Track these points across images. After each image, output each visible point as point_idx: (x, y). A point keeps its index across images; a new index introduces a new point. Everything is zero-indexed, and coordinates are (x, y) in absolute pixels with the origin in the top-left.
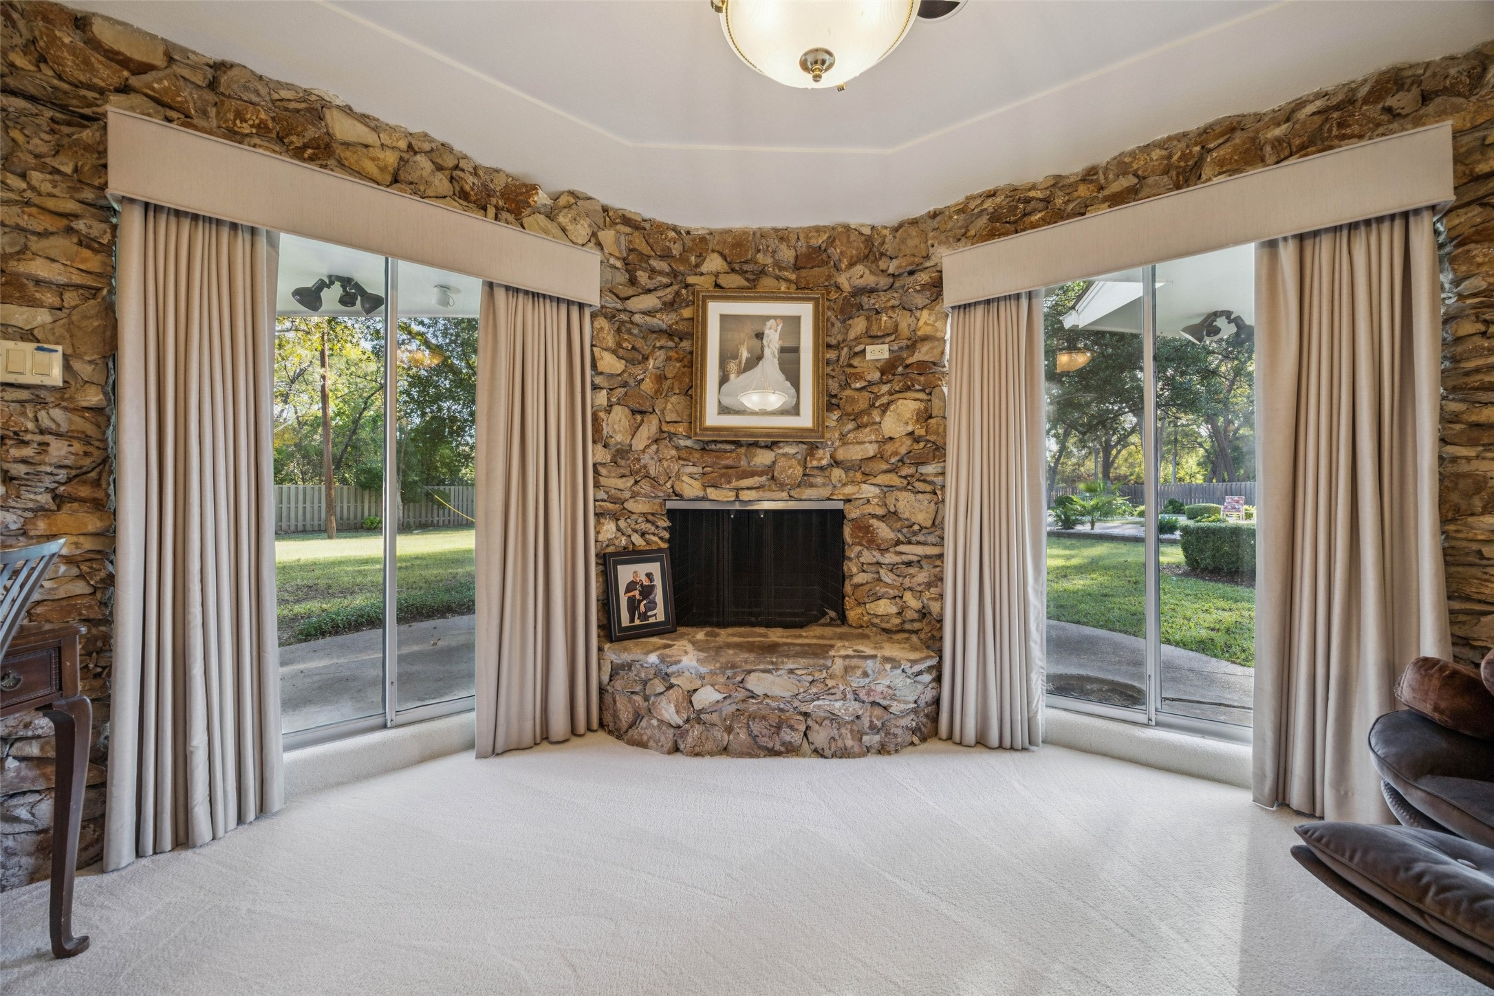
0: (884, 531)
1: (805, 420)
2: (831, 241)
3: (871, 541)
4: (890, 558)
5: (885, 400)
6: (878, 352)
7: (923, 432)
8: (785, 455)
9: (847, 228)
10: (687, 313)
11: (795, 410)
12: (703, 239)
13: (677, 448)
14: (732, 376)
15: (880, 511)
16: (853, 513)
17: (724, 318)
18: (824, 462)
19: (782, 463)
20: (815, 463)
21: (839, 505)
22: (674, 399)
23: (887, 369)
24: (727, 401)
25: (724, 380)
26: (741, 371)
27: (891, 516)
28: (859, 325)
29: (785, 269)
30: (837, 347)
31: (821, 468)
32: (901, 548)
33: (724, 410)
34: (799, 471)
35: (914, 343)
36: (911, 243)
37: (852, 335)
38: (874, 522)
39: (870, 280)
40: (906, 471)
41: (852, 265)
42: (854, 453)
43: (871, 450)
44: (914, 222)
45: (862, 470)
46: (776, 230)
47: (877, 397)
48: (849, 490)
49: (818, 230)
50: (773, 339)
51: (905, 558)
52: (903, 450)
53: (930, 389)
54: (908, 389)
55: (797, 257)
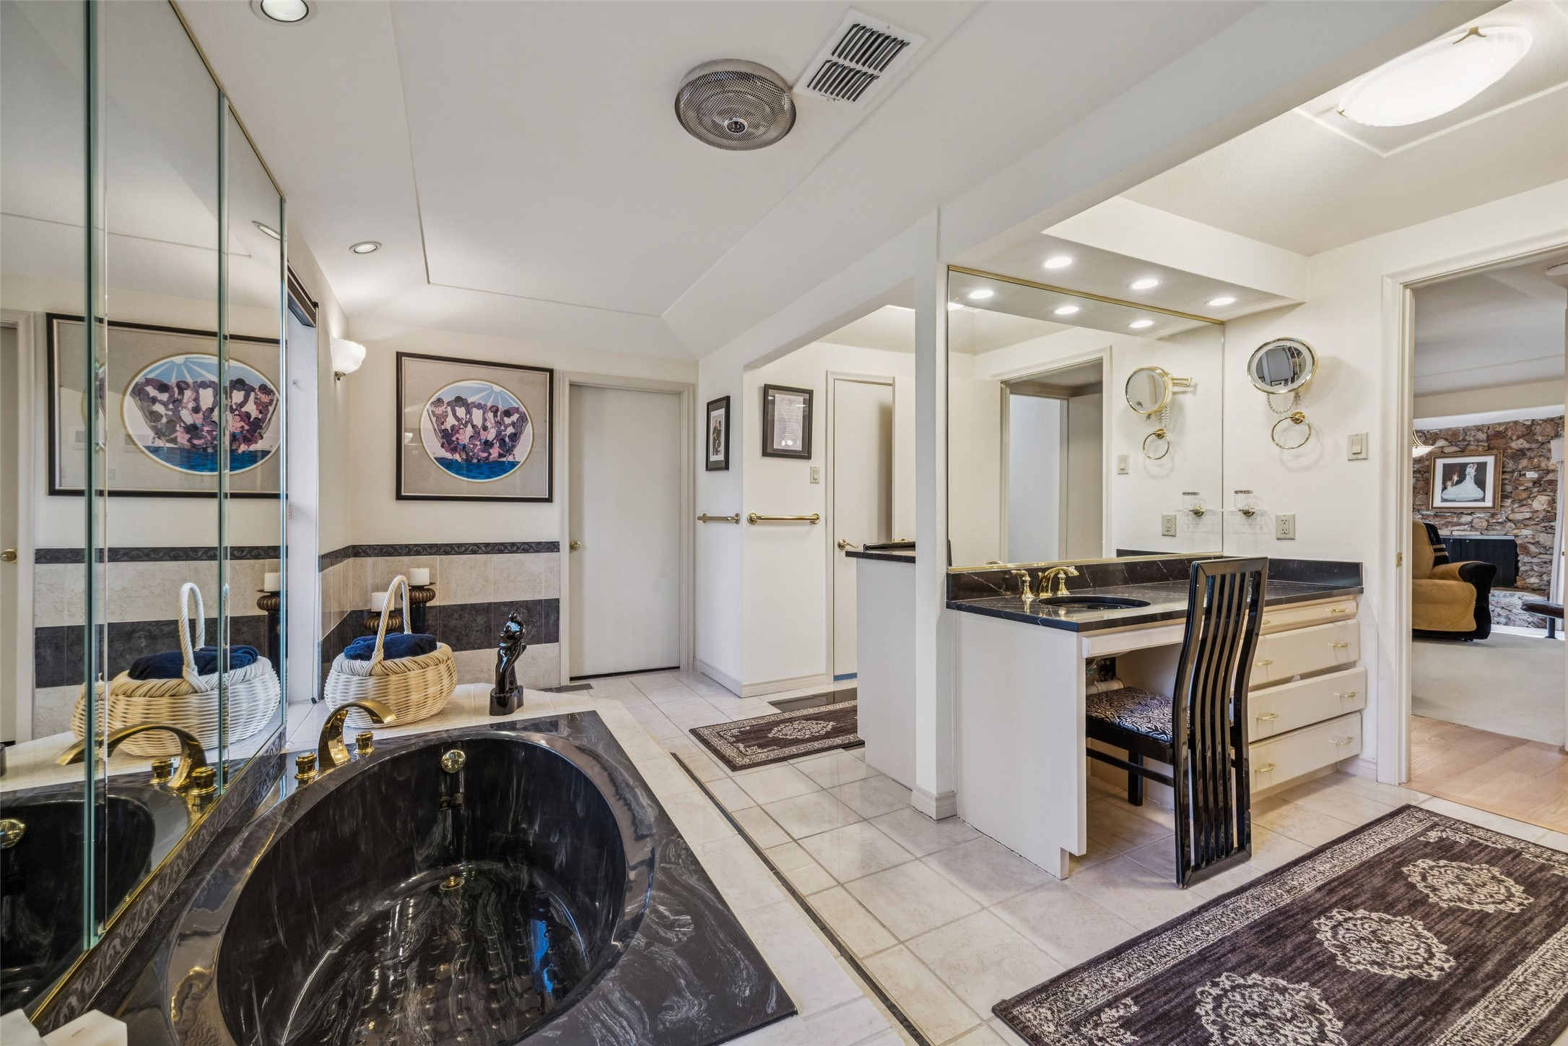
0: (1533, 549)
1: (1488, 503)
2: (1506, 429)
3: (1528, 553)
4: (1535, 560)
5: (1535, 494)
6: (1532, 475)
7: (1550, 509)
8: (1478, 517)
9: (1516, 423)
10: (1427, 463)
11: (1483, 500)
12: (1436, 434)
13: (1423, 515)
14: (1449, 487)
15: (1532, 541)
16: (1519, 541)
17: (1445, 466)
18: (1500, 520)
19: (1476, 521)
20: (1494, 521)
21: (1513, 538)
22: (1420, 496)
23: (1536, 483)
24: (1445, 497)
25: (1444, 488)
26: (1453, 485)
27: (1537, 544)
28: (1524, 462)
29: (1482, 441)
30: (1513, 472)
31: (1501, 523)
32: (1541, 556)
33: (1444, 500)
34: (1485, 524)
35: (1548, 472)
36: (1547, 430)
37: (1520, 467)
38: (1530, 545)
39: (1527, 445)
40: (1543, 525)
41: (1518, 438)
42: (1519, 517)
43: (1528, 515)
44: (1552, 420)
45: (1524, 523)
46: (1476, 426)
47: (1531, 493)
48: (1515, 531)
49: (1500, 424)
50: (1471, 472)
51: (1543, 560)
52: (1541, 516)
53: (1555, 491)
54: (1545, 490)
55: (1488, 436)
